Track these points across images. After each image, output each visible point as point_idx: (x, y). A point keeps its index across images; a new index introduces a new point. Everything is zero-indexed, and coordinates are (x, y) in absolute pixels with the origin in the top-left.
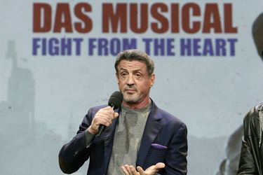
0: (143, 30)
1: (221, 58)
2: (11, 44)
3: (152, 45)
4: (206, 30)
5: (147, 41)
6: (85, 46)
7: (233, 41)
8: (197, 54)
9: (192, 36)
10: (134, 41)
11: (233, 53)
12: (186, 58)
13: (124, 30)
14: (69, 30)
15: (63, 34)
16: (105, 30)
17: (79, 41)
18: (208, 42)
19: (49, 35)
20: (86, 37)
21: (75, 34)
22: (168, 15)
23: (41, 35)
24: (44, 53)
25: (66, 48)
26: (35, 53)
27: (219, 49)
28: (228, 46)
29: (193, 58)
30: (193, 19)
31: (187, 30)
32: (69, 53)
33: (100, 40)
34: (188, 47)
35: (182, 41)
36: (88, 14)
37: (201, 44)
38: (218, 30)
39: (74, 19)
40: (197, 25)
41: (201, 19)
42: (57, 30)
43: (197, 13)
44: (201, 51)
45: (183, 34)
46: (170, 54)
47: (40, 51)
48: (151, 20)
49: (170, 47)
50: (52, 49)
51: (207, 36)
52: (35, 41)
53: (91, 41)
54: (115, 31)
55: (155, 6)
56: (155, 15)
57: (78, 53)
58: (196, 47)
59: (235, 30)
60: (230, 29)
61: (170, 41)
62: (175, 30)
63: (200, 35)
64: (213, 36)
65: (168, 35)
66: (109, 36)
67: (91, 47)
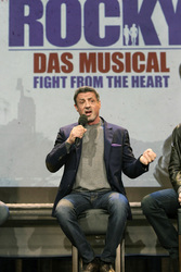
0: (107, 70)
1: (159, 89)
2: (20, 81)
3: (113, 80)
4: (149, 70)
5: (110, 78)
6: (68, 82)
7: (166, 78)
8: (142, 86)
9: (139, 74)
10: (101, 78)
11: (166, 85)
12: (135, 89)
13: (94, 71)
14: (58, 71)
15: (53, 74)
16: (82, 71)
17: (64, 78)
18: (150, 78)
19: (44, 75)
20: (69, 75)
21: (62, 74)
22: (123, 61)
23: (39, 75)
24: (41, 87)
25: (55, 83)
26: (35, 86)
27: (158, 83)
28: (163, 81)
29: (140, 89)
30: (140, 63)
31: (136, 70)
32: (58, 86)
33: (78, 78)
34: (137, 81)
35: (133, 77)
36: (70, 60)
37: (146, 79)
38: (157, 70)
39: (61, 64)
40: (142, 66)
41: (145, 63)
42: (50, 71)
43: (143, 58)
44: (145, 84)
45: (133, 73)
46: (125, 86)
47: (38, 85)
48: (112, 63)
49: (125, 82)
50: (46, 84)
51: (149, 74)
52: (35, 78)
53: (72, 78)
54: (88, 71)
55: (115, 55)
56: (115, 60)
57: (64, 86)
58: (143, 81)
59: (168, 70)
60: (165, 69)
61: (125, 77)
62: (128, 70)
63: (144, 73)
64: (153, 74)
65: (123, 74)
66: (85, 75)
67: (73, 82)
